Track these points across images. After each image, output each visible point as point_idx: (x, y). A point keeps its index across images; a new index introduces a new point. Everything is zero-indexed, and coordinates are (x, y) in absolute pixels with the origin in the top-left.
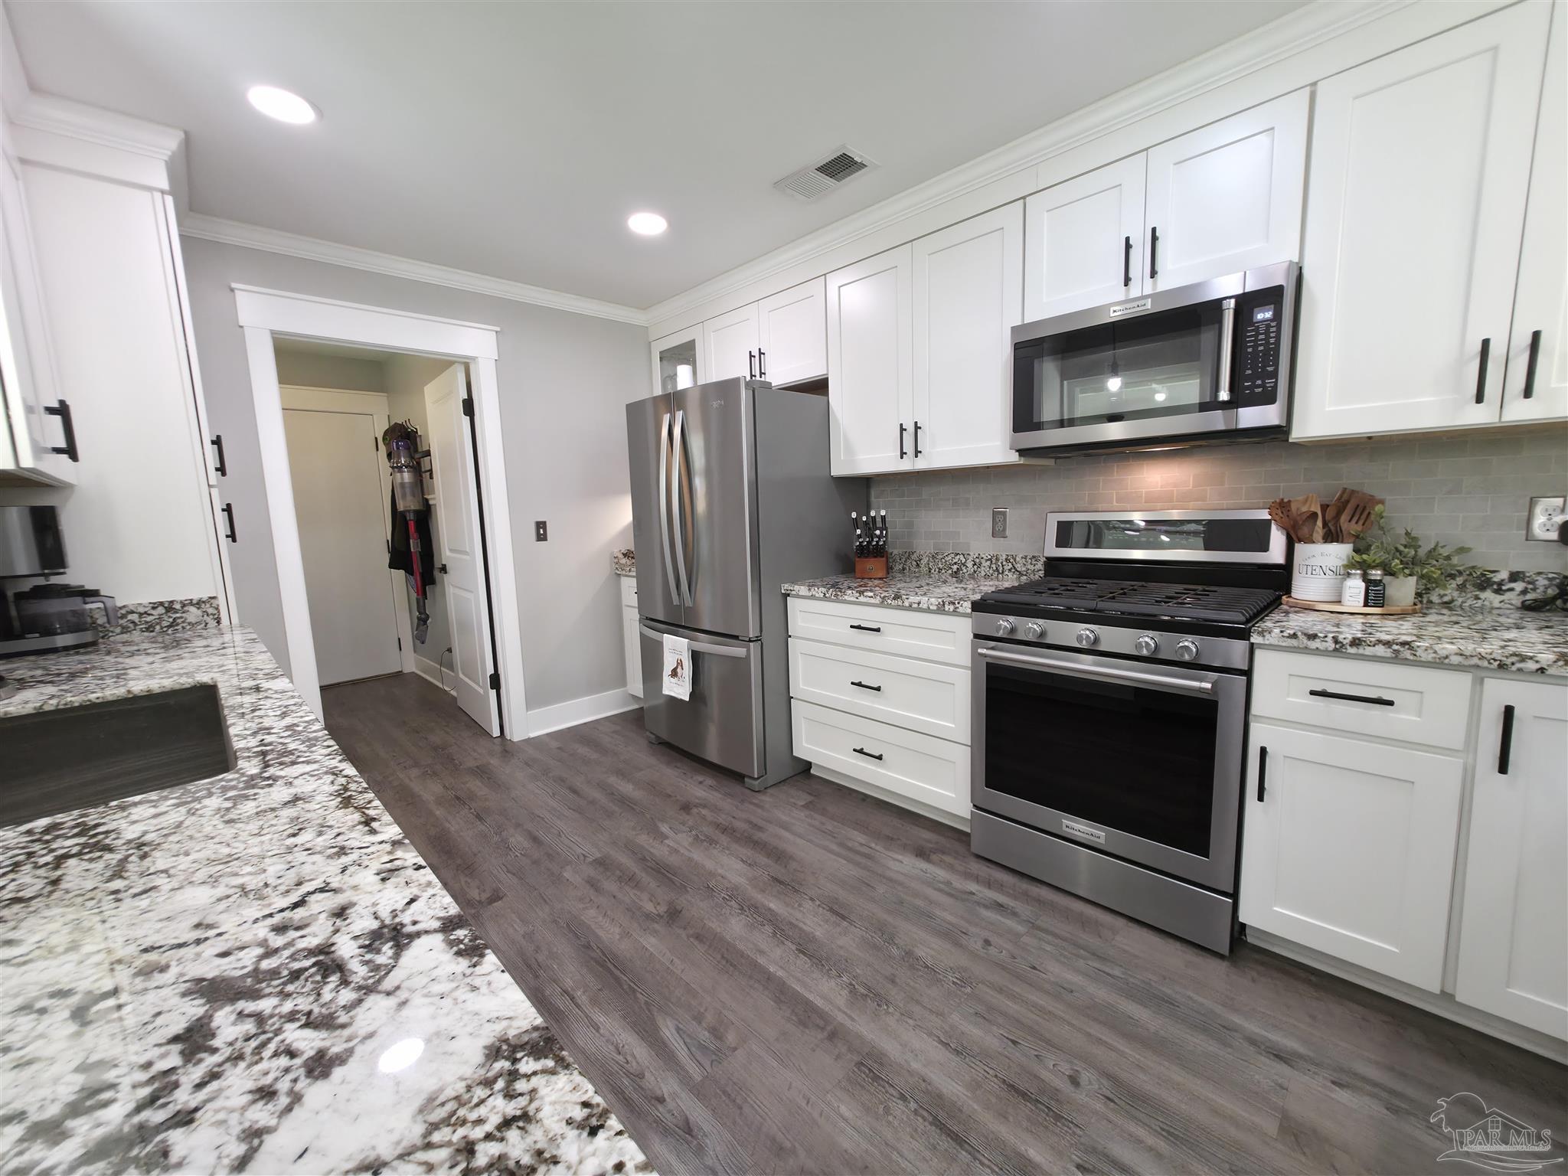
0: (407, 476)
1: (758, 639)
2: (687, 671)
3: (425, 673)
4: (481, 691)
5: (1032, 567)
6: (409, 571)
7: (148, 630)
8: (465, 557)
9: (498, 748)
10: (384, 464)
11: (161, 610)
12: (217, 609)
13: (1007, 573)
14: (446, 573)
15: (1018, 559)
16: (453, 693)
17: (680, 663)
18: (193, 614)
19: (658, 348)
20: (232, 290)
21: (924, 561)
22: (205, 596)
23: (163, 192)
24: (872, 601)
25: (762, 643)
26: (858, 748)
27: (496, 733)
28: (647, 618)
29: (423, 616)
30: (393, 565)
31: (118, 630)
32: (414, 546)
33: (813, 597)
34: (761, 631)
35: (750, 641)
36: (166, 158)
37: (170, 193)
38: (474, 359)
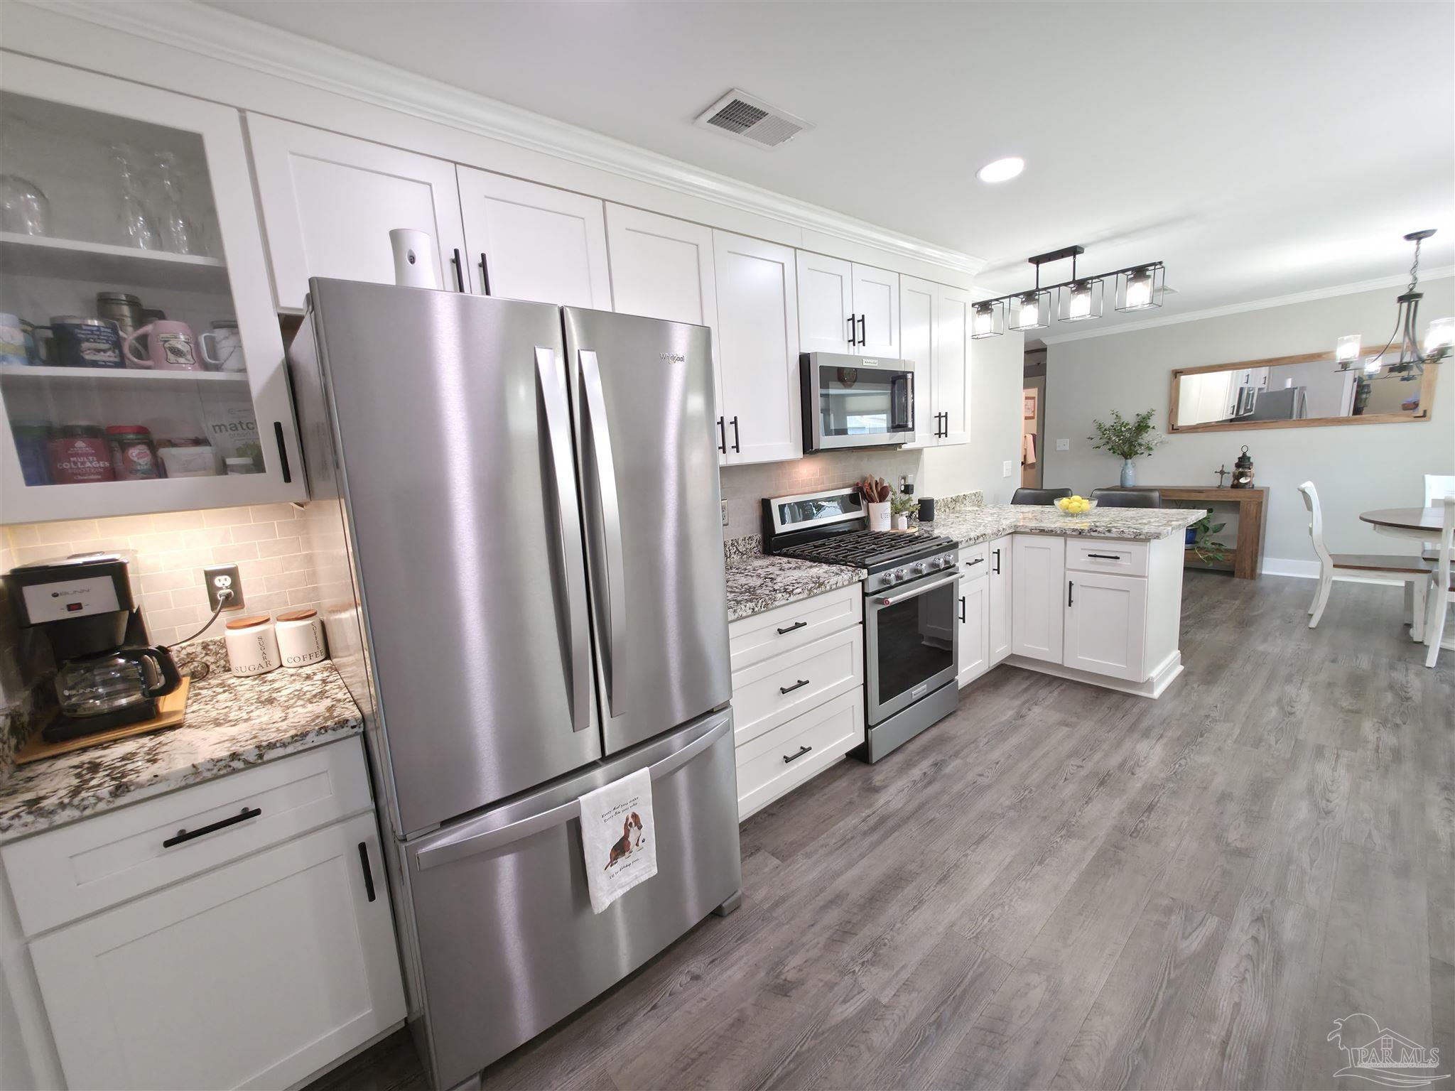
5: (748, 546)
13: (733, 556)
15: (740, 542)
24: (801, 596)
33: (741, 618)
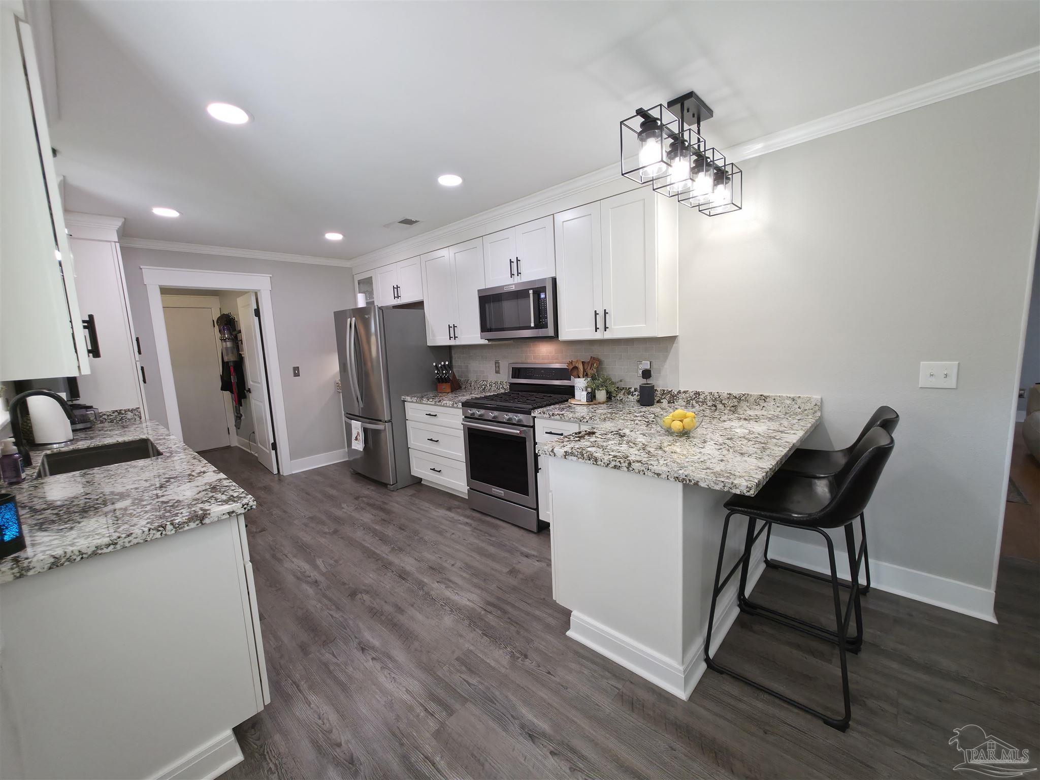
0: (229, 344)
1: (390, 421)
2: (361, 437)
3: (242, 446)
4: (268, 452)
6: (232, 392)
7: (111, 422)
8: (259, 385)
9: (276, 478)
10: (218, 335)
11: (116, 413)
12: (140, 413)
14: (250, 392)
16: (256, 455)
17: (358, 434)
18: (130, 415)
19: (358, 278)
20: (141, 269)
21: (473, 384)
22: (134, 407)
23: (115, 242)
24: (432, 403)
25: (392, 423)
26: (432, 468)
27: (275, 472)
28: (347, 413)
29: (239, 415)
30: (223, 389)
31: (99, 422)
32: (233, 379)
33: (412, 402)
34: (391, 417)
35: (386, 422)
36: (116, 229)
37: (118, 242)
38: (259, 290)
